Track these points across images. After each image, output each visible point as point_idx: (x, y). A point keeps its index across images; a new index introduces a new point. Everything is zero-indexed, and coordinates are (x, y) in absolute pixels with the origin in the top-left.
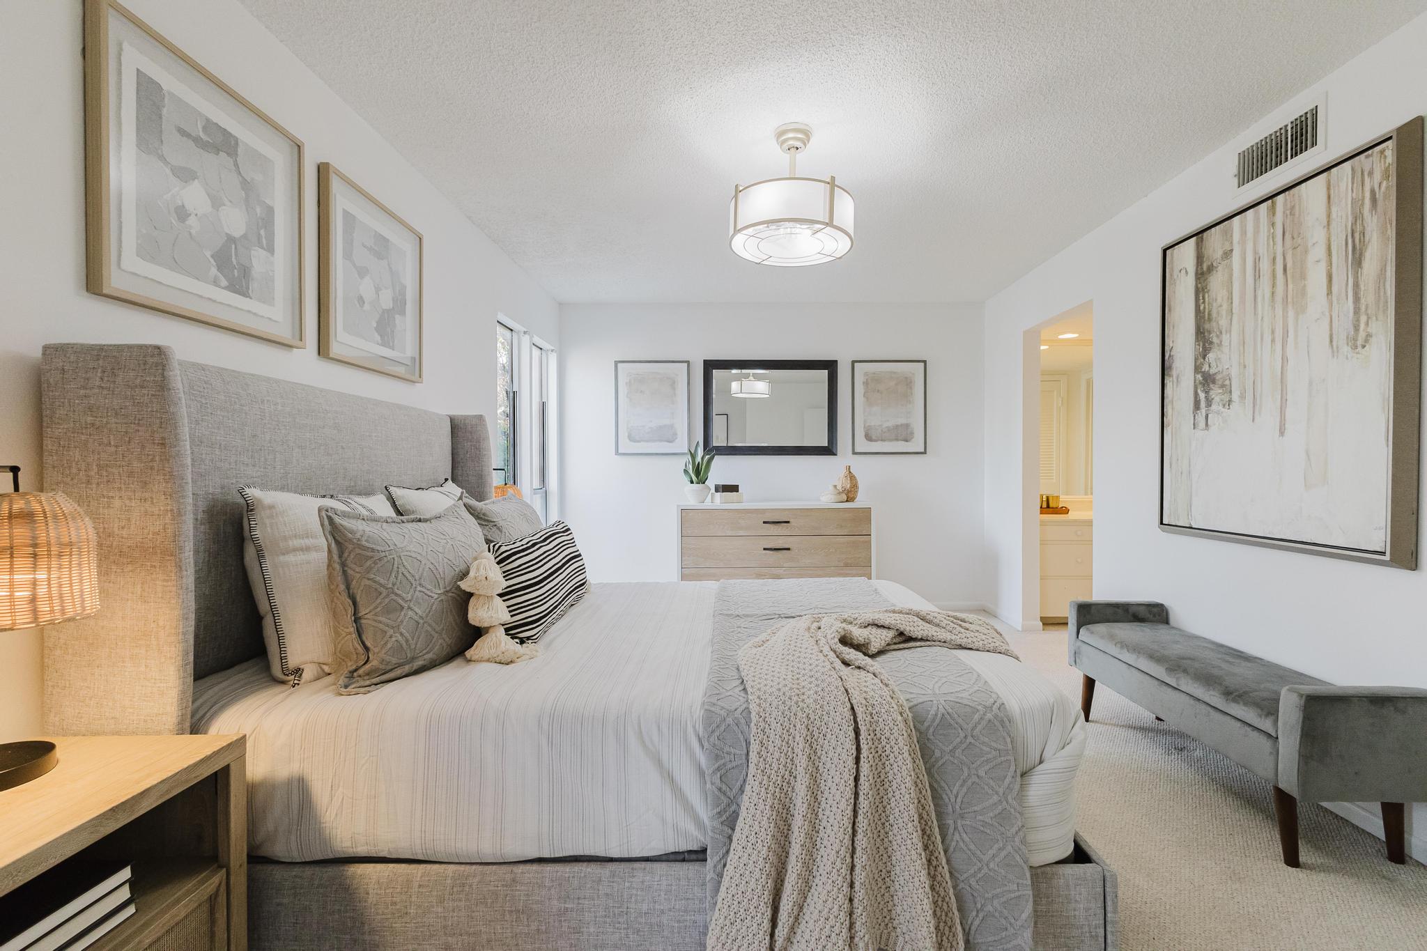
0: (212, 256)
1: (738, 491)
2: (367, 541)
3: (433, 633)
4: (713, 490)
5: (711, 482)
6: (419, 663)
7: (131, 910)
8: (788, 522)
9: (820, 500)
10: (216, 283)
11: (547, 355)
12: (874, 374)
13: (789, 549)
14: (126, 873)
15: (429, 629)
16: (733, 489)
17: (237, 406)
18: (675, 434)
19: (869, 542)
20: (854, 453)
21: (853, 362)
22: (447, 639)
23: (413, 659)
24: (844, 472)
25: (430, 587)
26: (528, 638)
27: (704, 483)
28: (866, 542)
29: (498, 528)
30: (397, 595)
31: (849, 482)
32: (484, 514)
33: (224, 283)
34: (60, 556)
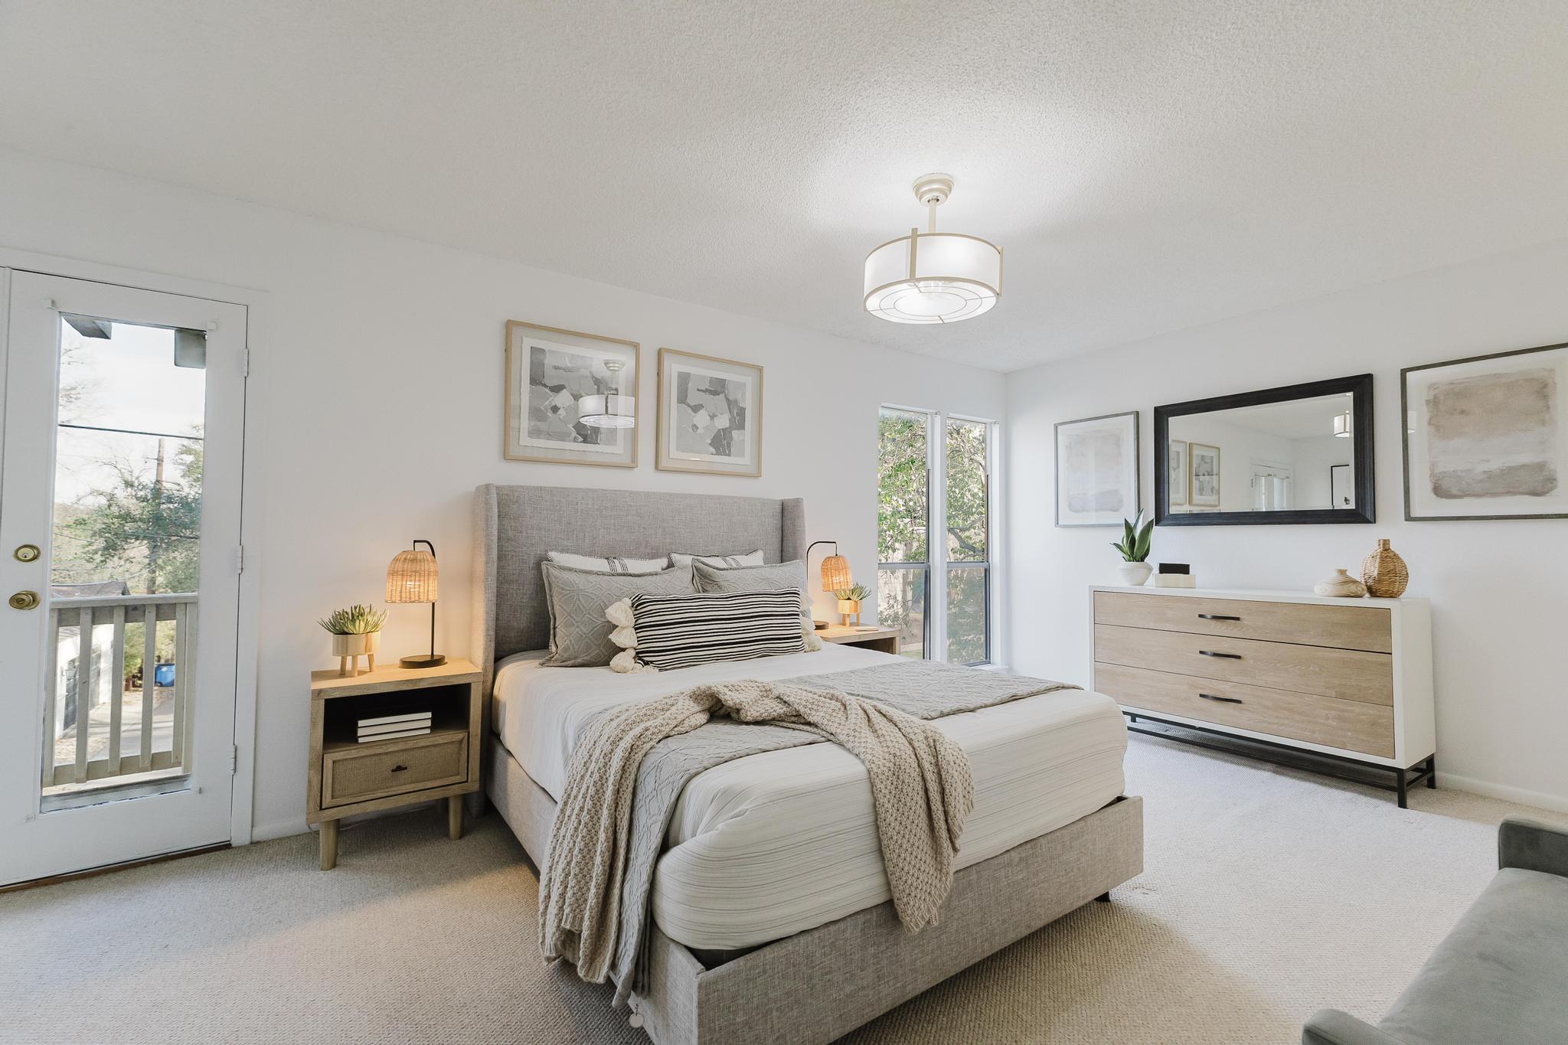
0: (573, 427)
1: (1189, 574)
2: (562, 583)
3: (592, 645)
4: (1156, 570)
5: (1154, 560)
6: (579, 660)
7: (428, 731)
8: (1238, 619)
9: (1313, 591)
10: (575, 440)
11: (991, 428)
12: (1452, 384)
13: (1239, 657)
14: (429, 715)
15: (589, 641)
16: (1183, 569)
17: (558, 508)
18: (1121, 501)
19: (1389, 665)
20: (1409, 518)
21: (1404, 372)
22: (604, 651)
23: (576, 658)
24: (1375, 548)
25: (595, 616)
26: (652, 662)
27: (1142, 560)
28: (1382, 664)
29: (719, 586)
30: (572, 617)
31: (1377, 565)
32: (709, 575)
33: (581, 439)
34: (411, 576)
